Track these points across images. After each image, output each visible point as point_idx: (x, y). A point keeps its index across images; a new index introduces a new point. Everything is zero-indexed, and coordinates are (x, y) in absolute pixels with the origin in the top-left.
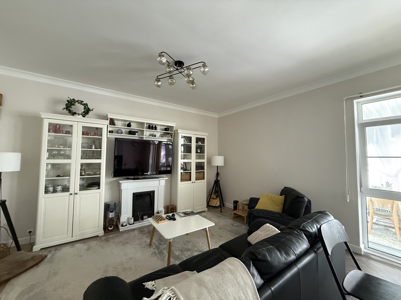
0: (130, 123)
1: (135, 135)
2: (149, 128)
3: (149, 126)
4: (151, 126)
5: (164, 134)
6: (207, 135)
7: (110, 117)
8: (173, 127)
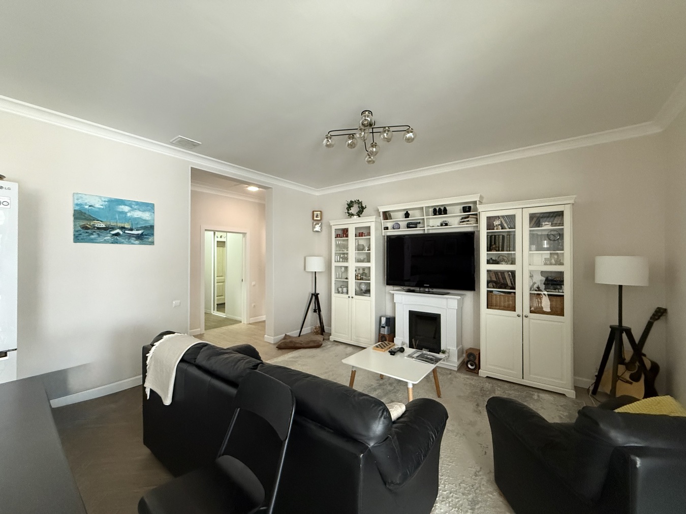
0: (407, 212)
1: (416, 227)
2: (435, 214)
3: (435, 210)
4: (437, 209)
5: (462, 218)
6: (572, 201)
7: (382, 209)
8: (476, 201)
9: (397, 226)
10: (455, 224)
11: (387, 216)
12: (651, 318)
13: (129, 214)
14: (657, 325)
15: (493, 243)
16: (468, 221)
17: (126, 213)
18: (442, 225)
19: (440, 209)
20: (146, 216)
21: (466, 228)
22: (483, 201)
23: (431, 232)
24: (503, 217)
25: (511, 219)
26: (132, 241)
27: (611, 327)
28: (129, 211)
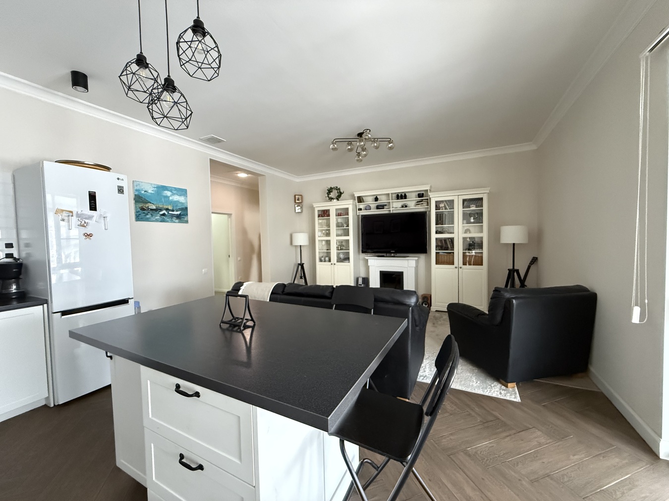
0: (377, 197)
1: (383, 209)
3: (398, 195)
5: (418, 202)
6: (488, 192)
7: (357, 195)
8: (427, 190)
9: (368, 208)
10: (412, 206)
11: (360, 200)
12: (530, 264)
13: (171, 198)
14: (532, 267)
15: (439, 220)
16: (422, 204)
17: (169, 197)
18: (402, 207)
19: (401, 195)
20: (181, 199)
21: (420, 209)
22: (432, 190)
23: (394, 212)
24: (446, 201)
25: (451, 203)
26: (174, 220)
27: (508, 270)
28: (171, 196)
